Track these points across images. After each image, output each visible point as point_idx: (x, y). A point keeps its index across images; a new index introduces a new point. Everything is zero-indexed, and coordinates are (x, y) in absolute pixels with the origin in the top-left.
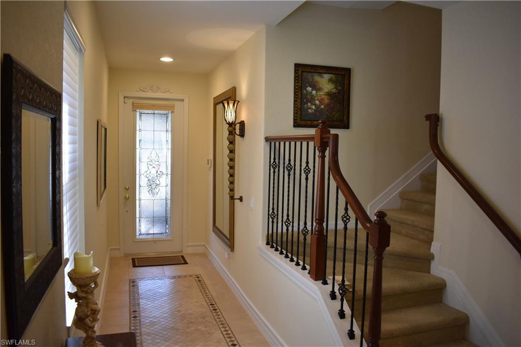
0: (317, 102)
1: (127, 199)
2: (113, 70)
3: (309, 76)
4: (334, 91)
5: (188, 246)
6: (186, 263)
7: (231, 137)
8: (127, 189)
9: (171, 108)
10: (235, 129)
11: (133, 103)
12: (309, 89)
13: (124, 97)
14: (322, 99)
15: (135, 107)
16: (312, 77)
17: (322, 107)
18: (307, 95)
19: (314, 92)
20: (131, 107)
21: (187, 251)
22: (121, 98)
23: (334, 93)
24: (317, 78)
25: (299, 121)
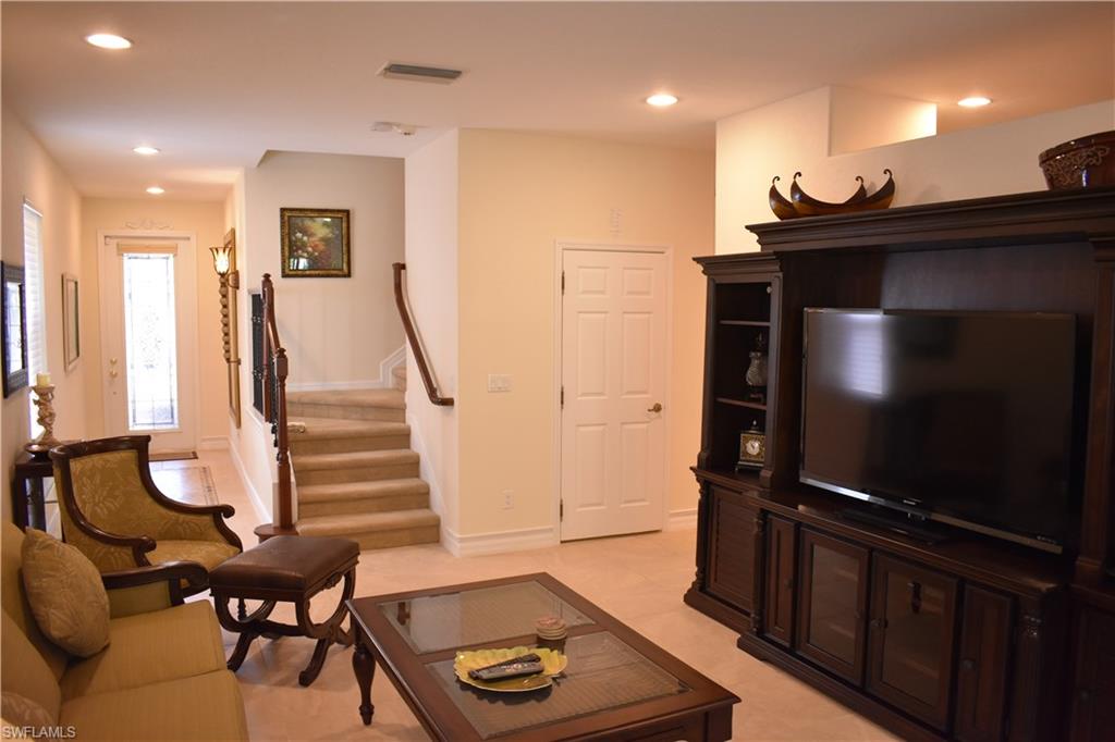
0: (310, 249)
1: (113, 376)
2: (87, 202)
3: (299, 221)
4: (330, 235)
5: (204, 440)
6: (196, 458)
7: (224, 289)
8: (113, 363)
9: (174, 250)
10: (228, 280)
11: (118, 245)
12: (299, 235)
13: (106, 237)
14: (316, 246)
15: (121, 250)
16: (302, 221)
17: (316, 254)
18: (295, 242)
19: (305, 238)
20: (115, 250)
21: (201, 447)
22: (101, 239)
23: (330, 239)
24: (308, 222)
25: (287, 271)
